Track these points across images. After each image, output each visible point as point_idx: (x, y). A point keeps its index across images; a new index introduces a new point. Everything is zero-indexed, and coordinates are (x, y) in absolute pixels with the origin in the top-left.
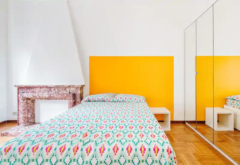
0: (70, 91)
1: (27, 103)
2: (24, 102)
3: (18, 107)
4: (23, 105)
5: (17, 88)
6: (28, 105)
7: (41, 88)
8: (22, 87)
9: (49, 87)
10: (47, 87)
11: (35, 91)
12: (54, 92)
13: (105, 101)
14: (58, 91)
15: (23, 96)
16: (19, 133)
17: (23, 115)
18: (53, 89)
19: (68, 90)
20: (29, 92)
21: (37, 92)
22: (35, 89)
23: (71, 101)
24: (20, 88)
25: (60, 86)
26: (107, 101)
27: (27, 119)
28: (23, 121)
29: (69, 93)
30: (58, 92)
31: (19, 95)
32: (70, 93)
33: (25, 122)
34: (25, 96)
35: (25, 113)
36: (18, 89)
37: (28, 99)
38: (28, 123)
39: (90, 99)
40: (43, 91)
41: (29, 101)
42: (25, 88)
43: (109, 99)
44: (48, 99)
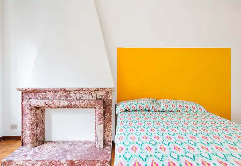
0: (98, 96)
1: (37, 114)
2: (32, 112)
3: (22, 119)
4: (31, 117)
5: (20, 92)
6: (37, 117)
7: (55, 92)
8: (29, 90)
9: (68, 91)
10: (65, 91)
11: (47, 96)
12: (75, 98)
13: (151, 110)
14: (81, 96)
15: (31, 104)
16: (29, 161)
17: (30, 132)
18: (72, 94)
19: (94, 94)
20: (39, 98)
21: (50, 98)
22: (47, 93)
23: (100, 110)
24: (25, 92)
25: (84, 90)
26: (153, 110)
27: (36, 137)
28: (31, 140)
29: (95, 99)
30: (80, 98)
31: (24, 103)
32: (97, 99)
33: (33, 141)
34: (33, 103)
35: (34, 128)
36: (22, 93)
37: (37, 108)
38: (37, 142)
39: (129, 108)
40: (58, 96)
41: (38, 112)
42: (32, 92)
43: (155, 108)
44: (65, 108)
